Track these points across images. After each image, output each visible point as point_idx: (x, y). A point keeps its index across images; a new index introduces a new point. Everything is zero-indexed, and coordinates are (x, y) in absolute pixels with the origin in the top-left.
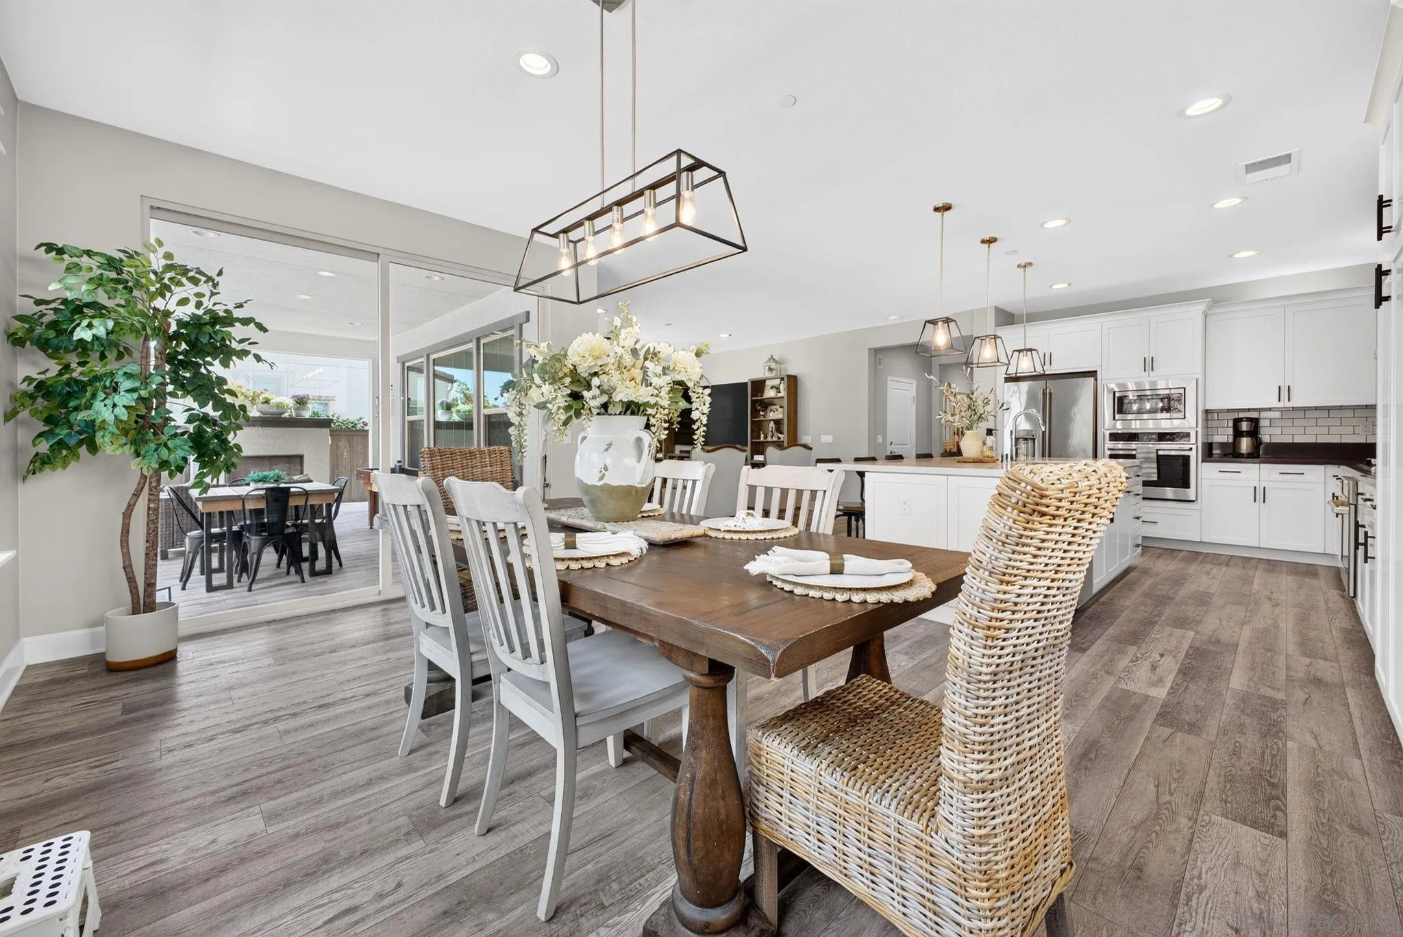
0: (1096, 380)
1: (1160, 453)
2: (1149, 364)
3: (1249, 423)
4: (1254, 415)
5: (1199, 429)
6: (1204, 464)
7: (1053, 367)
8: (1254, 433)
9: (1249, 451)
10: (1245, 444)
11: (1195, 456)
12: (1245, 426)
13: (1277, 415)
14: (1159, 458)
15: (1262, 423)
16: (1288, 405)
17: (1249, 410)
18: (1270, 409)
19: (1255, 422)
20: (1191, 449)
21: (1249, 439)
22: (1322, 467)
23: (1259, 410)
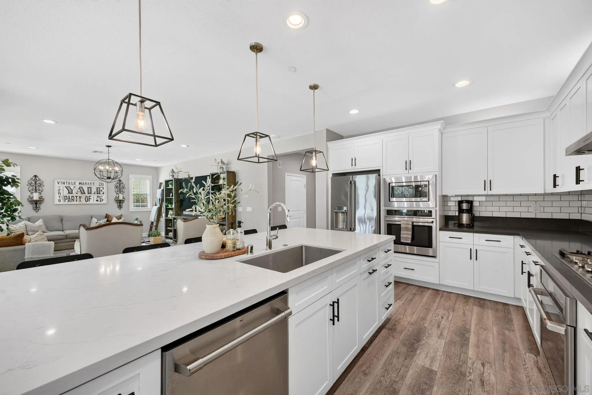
0: (379, 175)
1: (415, 224)
2: (408, 165)
3: (467, 204)
4: (470, 199)
5: (438, 208)
6: (441, 232)
7: (357, 167)
8: (470, 211)
9: (468, 222)
10: (465, 218)
11: (436, 226)
12: (465, 206)
13: (484, 199)
14: (413, 226)
15: (476, 204)
16: (490, 193)
17: (468, 196)
18: (479, 195)
19: (470, 203)
20: (432, 222)
21: (467, 214)
22: (512, 237)
23: (473, 196)
